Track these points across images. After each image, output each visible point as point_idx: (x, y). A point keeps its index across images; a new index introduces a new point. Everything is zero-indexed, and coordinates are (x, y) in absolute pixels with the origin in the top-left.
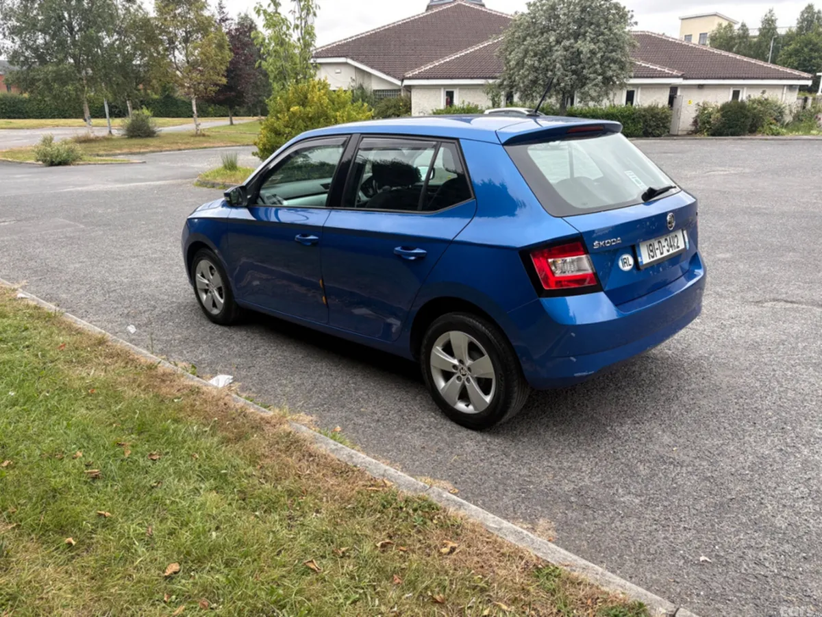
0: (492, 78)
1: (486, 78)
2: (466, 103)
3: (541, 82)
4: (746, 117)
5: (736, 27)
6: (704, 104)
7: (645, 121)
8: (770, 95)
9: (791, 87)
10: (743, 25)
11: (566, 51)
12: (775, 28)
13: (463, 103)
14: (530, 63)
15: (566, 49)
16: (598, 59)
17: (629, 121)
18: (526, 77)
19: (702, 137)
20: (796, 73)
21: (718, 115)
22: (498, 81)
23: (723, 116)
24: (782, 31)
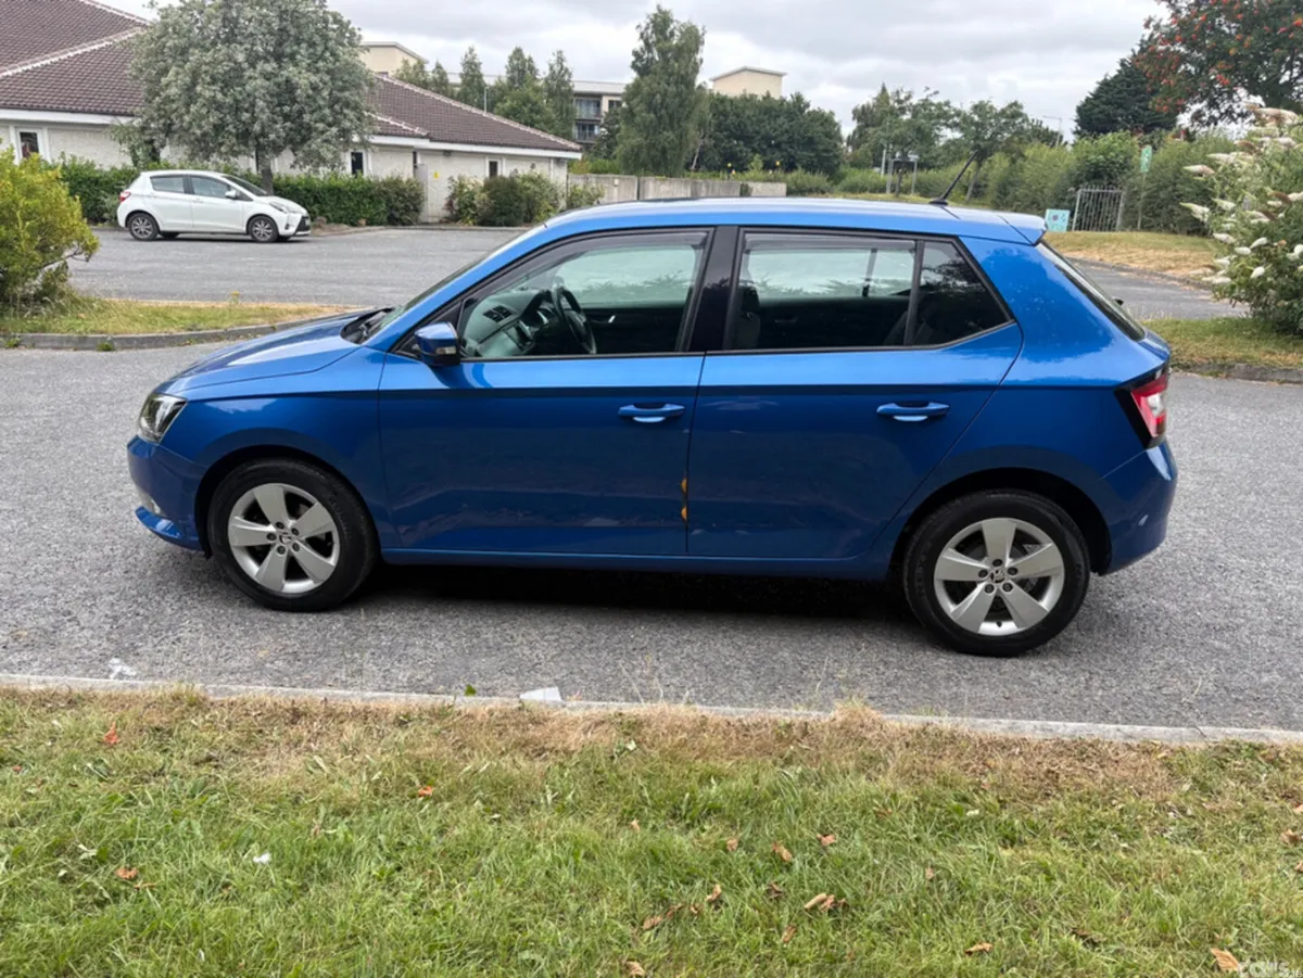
0: (125, 115)
1: (114, 114)
2: (68, 157)
3: (231, 128)
4: (519, 199)
5: (429, 68)
6: (460, 178)
7: (389, 200)
8: (541, 170)
9: (558, 161)
10: (439, 67)
11: (268, 79)
12: (480, 76)
13: (63, 155)
14: (207, 94)
15: (267, 76)
16: (324, 99)
17: (365, 201)
18: (202, 117)
19: (466, 226)
20: (561, 141)
21: (484, 195)
22: (137, 122)
23: (491, 197)
24: (489, 81)
